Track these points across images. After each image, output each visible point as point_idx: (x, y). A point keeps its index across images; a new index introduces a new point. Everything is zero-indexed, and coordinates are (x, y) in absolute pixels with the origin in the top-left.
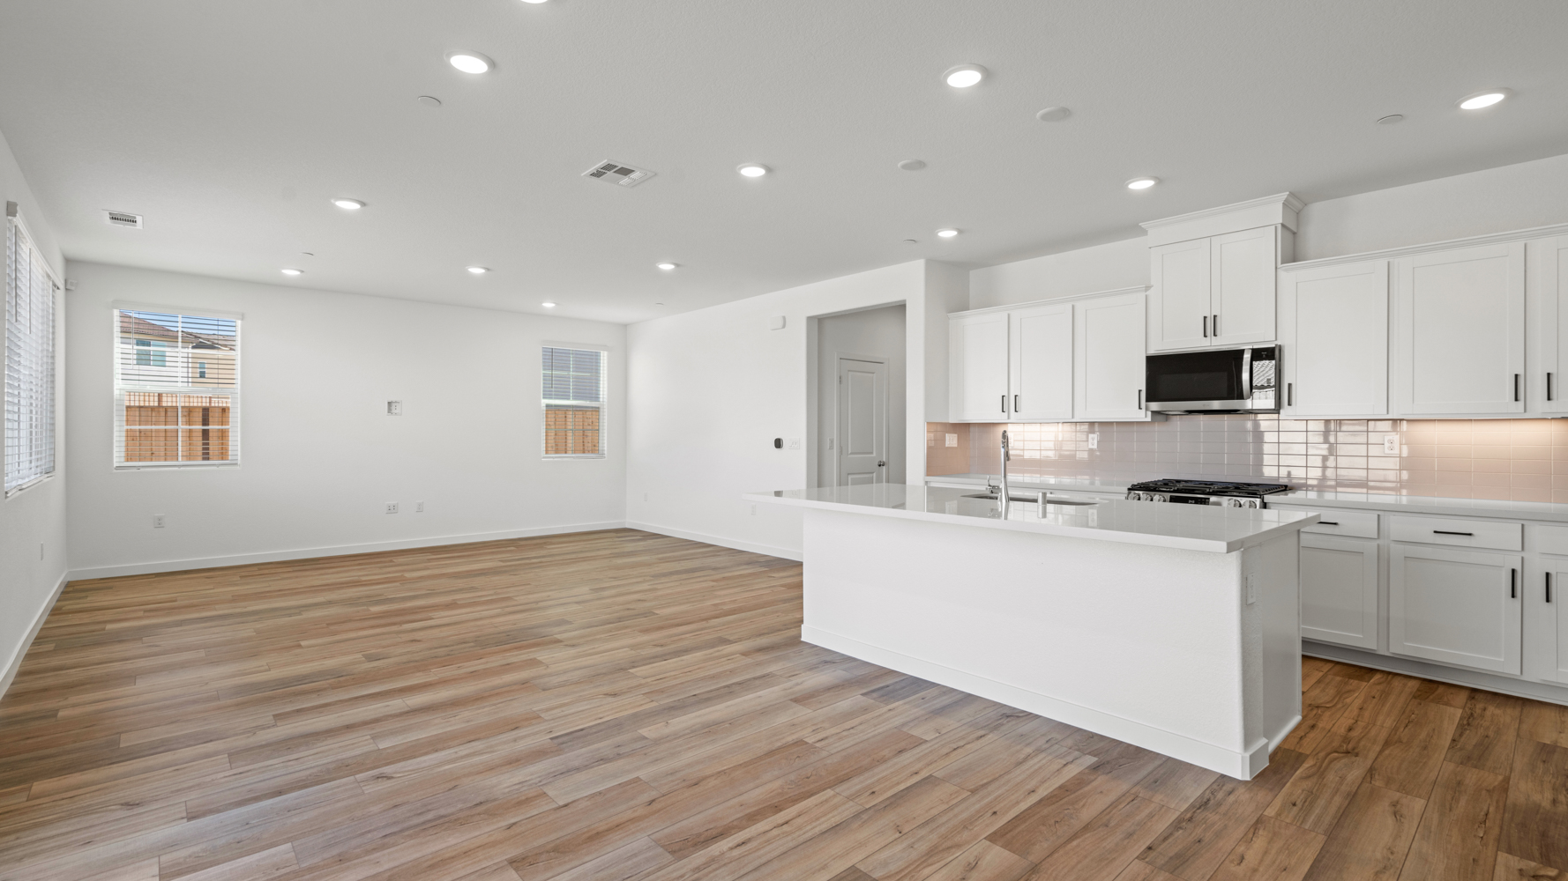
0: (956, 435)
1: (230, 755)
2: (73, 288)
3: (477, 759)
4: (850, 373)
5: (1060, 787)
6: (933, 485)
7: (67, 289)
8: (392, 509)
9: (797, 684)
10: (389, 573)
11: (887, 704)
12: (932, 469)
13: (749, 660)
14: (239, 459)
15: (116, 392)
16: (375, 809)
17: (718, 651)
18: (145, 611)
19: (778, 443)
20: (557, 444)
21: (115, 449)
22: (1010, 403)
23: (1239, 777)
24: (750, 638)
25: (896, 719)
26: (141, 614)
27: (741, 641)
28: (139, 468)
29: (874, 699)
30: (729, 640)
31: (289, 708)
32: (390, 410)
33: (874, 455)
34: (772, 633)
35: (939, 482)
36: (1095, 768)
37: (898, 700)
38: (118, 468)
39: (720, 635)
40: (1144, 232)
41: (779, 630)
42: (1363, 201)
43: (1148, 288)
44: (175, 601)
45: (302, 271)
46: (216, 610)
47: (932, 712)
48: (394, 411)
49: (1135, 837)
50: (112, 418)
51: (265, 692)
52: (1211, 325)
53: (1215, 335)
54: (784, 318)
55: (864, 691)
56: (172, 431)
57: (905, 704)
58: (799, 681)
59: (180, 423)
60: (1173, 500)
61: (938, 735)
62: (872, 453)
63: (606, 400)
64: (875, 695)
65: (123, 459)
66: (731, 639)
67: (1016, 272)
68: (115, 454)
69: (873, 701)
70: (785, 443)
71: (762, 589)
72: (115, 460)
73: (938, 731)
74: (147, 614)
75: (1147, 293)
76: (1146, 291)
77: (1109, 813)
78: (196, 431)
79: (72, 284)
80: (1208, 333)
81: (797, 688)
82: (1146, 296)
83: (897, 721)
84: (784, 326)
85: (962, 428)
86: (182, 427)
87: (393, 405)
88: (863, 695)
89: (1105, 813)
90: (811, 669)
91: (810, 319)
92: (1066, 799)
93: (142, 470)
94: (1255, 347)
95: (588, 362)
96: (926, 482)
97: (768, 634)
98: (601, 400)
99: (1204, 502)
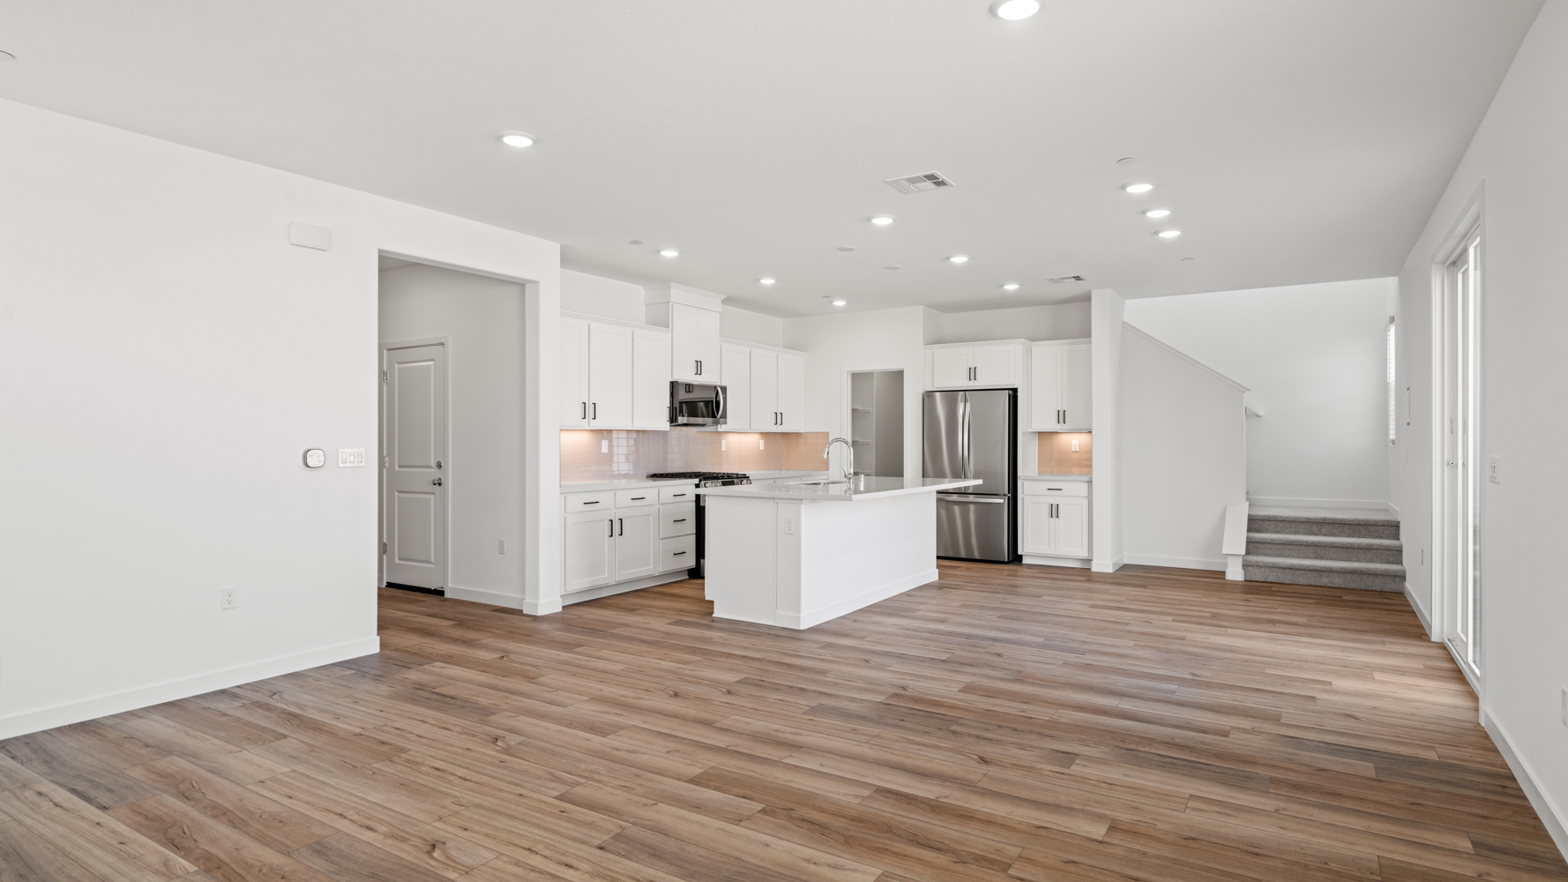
1: (1279, 721)
3: (1141, 664)
16: (1214, 667)
31: (1210, 738)
51: (1218, 767)
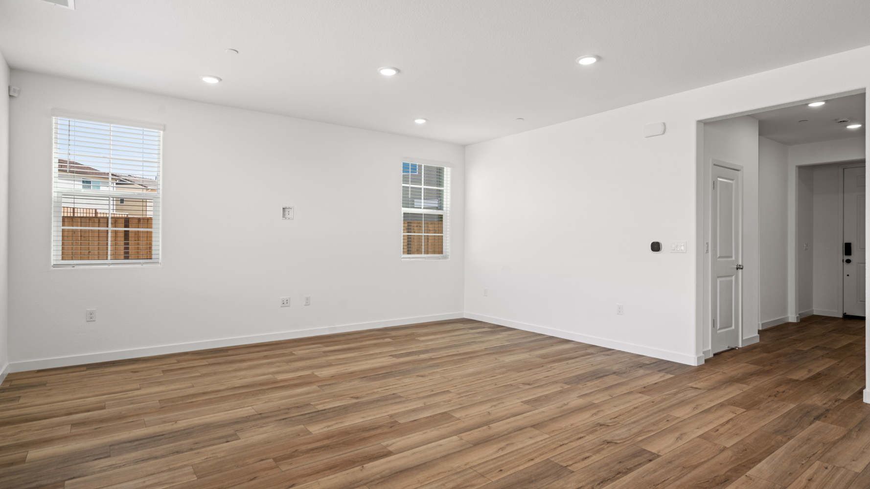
2: (15, 95)
7: (10, 96)
8: (285, 303)
10: (298, 370)
14: (160, 258)
15: (54, 195)
18: (74, 425)
19: (656, 247)
20: (410, 247)
21: (53, 248)
26: (66, 430)
28: (73, 265)
32: (284, 215)
33: (733, 258)
38: (55, 266)
44: (103, 408)
45: (220, 80)
46: (145, 425)
48: (287, 216)
50: (51, 218)
54: (664, 124)
56: (103, 231)
59: (110, 225)
62: (731, 257)
63: (448, 209)
65: (60, 258)
68: (53, 253)
70: (664, 247)
72: (53, 258)
74: (76, 431)
78: (120, 232)
79: (15, 91)
84: (664, 133)
86: (110, 228)
87: (287, 210)
93: (76, 267)
95: (436, 176)
98: (444, 209)
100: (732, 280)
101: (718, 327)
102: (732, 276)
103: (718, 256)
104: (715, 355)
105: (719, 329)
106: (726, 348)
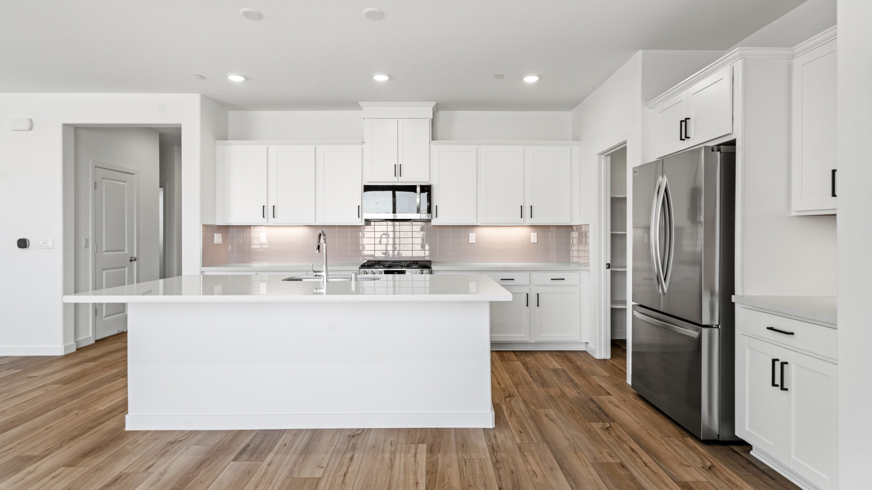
0: (221, 234)
4: (104, 181)
5: (427, 472)
6: (207, 273)
9: (162, 474)
11: (262, 460)
12: (207, 261)
13: (81, 470)
17: (30, 473)
22: (268, 211)
23: (491, 427)
24: (61, 446)
25: (280, 470)
27: (51, 452)
29: (247, 460)
30: (34, 457)
33: (126, 251)
34: (85, 433)
35: (211, 271)
36: (430, 450)
37: (268, 454)
39: (15, 454)
40: (360, 108)
41: (91, 428)
42: (461, 114)
43: (363, 143)
47: (302, 453)
49: (488, 485)
52: (398, 170)
53: (400, 176)
55: (233, 456)
57: (276, 454)
58: (161, 469)
60: (386, 272)
61: (323, 470)
62: (124, 250)
64: (245, 456)
66: (36, 453)
67: (266, 118)
69: (247, 463)
71: (31, 391)
73: (321, 467)
75: (362, 146)
76: (362, 144)
77: (464, 476)
80: (397, 175)
81: (165, 478)
82: (362, 148)
83: (283, 472)
84: (31, 129)
85: (225, 229)
88: (235, 459)
89: (462, 478)
90: (163, 455)
91: (65, 126)
92: (437, 480)
94: (422, 185)
96: (202, 272)
97: (80, 435)
99: (403, 272)
100: (125, 271)
101: (104, 315)
102: (125, 267)
103: (104, 250)
104: (96, 341)
105: (106, 316)
106: (116, 332)
